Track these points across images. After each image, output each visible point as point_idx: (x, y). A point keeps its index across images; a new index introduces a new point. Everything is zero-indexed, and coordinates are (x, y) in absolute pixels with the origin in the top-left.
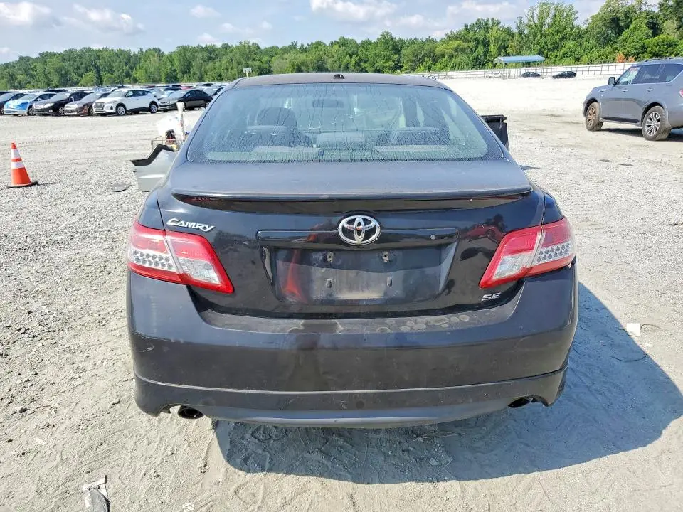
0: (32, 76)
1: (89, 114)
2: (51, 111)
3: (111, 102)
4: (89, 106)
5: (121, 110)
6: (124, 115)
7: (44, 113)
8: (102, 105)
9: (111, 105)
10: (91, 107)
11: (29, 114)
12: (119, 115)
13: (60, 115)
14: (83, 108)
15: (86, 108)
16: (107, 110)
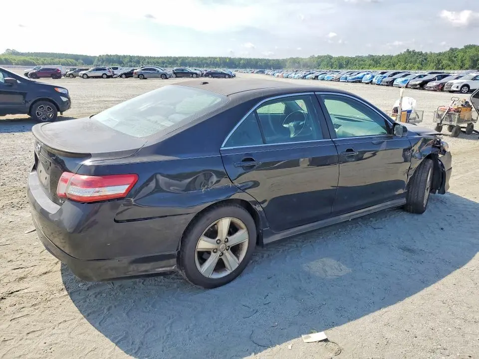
0: (453, 61)
1: (442, 90)
2: (419, 86)
3: (458, 83)
4: (443, 85)
5: (466, 89)
6: (466, 93)
7: (414, 87)
8: (451, 85)
9: (457, 85)
10: (444, 86)
11: (406, 87)
12: (462, 93)
13: (424, 89)
14: (439, 86)
15: (441, 86)
16: (453, 88)
